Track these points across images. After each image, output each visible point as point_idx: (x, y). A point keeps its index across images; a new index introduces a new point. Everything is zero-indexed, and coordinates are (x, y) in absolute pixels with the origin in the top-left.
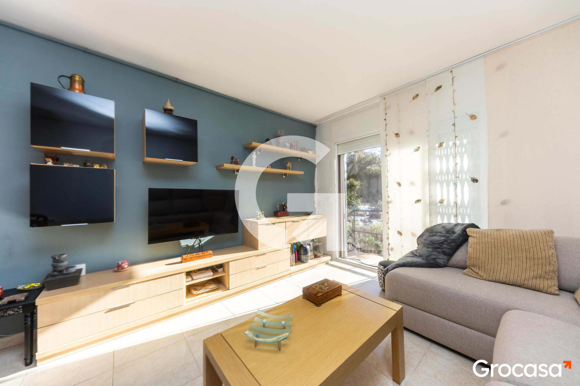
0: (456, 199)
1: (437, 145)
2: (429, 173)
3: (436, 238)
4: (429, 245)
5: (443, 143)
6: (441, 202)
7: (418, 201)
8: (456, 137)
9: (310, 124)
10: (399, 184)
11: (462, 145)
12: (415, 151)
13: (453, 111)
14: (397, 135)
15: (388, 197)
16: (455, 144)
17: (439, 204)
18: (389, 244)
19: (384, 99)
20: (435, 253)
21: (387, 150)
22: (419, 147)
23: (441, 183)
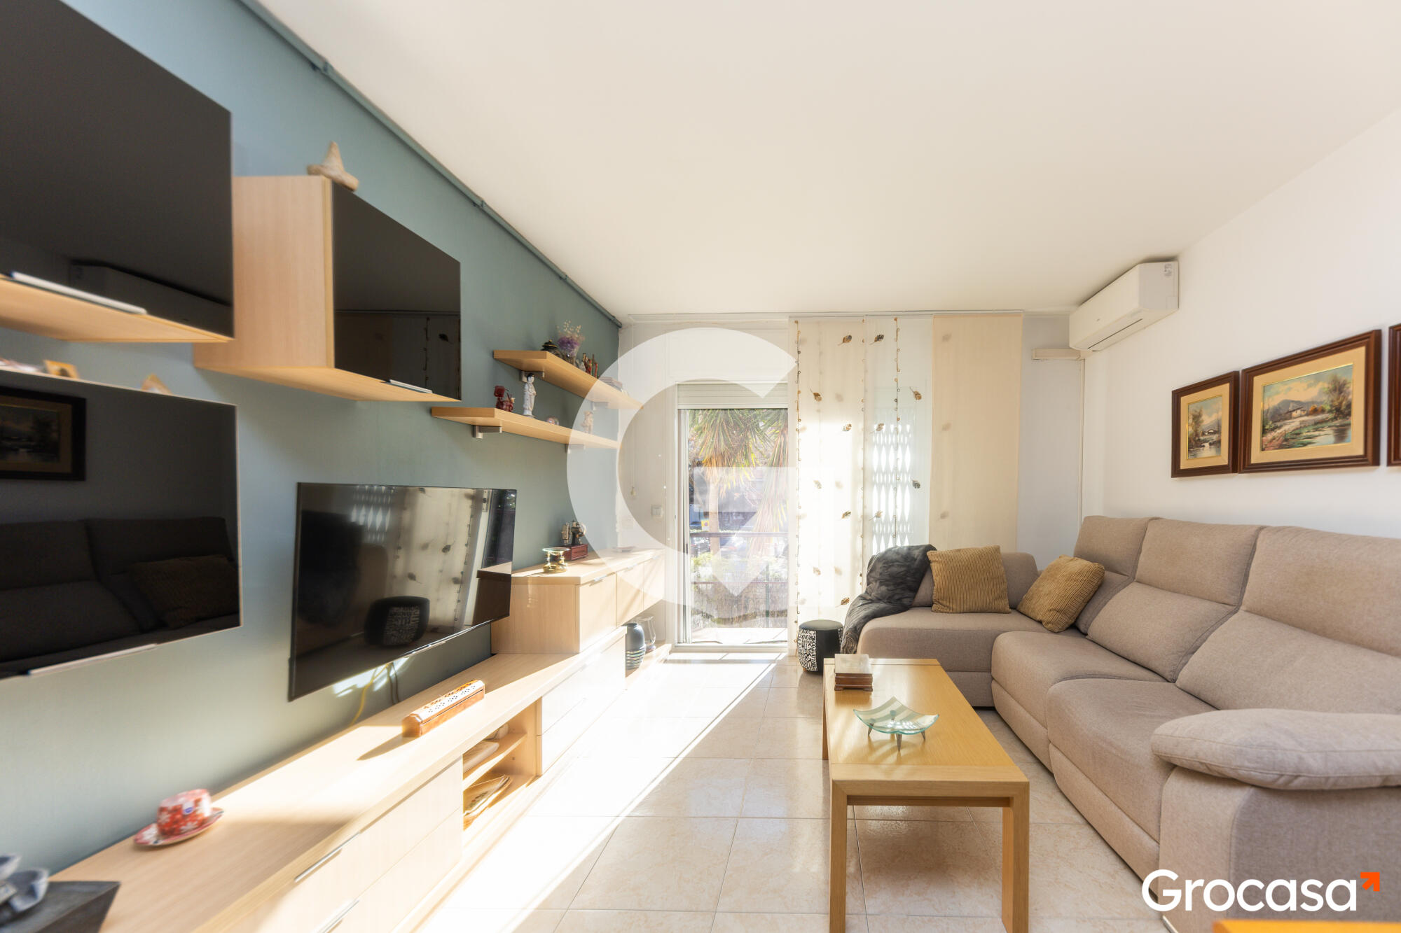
0: (895, 512)
1: (876, 427)
2: (864, 469)
3: (895, 569)
4: (887, 580)
5: (883, 425)
6: (878, 516)
7: (846, 514)
8: (898, 419)
9: (611, 317)
10: (819, 485)
11: (904, 431)
12: (844, 430)
13: (896, 380)
14: (817, 395)
15: (800, 507)
16: (896, 429)
17: (875, 519)
18: (798, 593)
19: (797, 322)
20: (898, 591)
21: (799, 420)
22: (850, 426)
23: (880, 486)
